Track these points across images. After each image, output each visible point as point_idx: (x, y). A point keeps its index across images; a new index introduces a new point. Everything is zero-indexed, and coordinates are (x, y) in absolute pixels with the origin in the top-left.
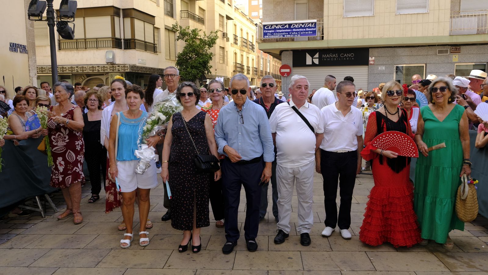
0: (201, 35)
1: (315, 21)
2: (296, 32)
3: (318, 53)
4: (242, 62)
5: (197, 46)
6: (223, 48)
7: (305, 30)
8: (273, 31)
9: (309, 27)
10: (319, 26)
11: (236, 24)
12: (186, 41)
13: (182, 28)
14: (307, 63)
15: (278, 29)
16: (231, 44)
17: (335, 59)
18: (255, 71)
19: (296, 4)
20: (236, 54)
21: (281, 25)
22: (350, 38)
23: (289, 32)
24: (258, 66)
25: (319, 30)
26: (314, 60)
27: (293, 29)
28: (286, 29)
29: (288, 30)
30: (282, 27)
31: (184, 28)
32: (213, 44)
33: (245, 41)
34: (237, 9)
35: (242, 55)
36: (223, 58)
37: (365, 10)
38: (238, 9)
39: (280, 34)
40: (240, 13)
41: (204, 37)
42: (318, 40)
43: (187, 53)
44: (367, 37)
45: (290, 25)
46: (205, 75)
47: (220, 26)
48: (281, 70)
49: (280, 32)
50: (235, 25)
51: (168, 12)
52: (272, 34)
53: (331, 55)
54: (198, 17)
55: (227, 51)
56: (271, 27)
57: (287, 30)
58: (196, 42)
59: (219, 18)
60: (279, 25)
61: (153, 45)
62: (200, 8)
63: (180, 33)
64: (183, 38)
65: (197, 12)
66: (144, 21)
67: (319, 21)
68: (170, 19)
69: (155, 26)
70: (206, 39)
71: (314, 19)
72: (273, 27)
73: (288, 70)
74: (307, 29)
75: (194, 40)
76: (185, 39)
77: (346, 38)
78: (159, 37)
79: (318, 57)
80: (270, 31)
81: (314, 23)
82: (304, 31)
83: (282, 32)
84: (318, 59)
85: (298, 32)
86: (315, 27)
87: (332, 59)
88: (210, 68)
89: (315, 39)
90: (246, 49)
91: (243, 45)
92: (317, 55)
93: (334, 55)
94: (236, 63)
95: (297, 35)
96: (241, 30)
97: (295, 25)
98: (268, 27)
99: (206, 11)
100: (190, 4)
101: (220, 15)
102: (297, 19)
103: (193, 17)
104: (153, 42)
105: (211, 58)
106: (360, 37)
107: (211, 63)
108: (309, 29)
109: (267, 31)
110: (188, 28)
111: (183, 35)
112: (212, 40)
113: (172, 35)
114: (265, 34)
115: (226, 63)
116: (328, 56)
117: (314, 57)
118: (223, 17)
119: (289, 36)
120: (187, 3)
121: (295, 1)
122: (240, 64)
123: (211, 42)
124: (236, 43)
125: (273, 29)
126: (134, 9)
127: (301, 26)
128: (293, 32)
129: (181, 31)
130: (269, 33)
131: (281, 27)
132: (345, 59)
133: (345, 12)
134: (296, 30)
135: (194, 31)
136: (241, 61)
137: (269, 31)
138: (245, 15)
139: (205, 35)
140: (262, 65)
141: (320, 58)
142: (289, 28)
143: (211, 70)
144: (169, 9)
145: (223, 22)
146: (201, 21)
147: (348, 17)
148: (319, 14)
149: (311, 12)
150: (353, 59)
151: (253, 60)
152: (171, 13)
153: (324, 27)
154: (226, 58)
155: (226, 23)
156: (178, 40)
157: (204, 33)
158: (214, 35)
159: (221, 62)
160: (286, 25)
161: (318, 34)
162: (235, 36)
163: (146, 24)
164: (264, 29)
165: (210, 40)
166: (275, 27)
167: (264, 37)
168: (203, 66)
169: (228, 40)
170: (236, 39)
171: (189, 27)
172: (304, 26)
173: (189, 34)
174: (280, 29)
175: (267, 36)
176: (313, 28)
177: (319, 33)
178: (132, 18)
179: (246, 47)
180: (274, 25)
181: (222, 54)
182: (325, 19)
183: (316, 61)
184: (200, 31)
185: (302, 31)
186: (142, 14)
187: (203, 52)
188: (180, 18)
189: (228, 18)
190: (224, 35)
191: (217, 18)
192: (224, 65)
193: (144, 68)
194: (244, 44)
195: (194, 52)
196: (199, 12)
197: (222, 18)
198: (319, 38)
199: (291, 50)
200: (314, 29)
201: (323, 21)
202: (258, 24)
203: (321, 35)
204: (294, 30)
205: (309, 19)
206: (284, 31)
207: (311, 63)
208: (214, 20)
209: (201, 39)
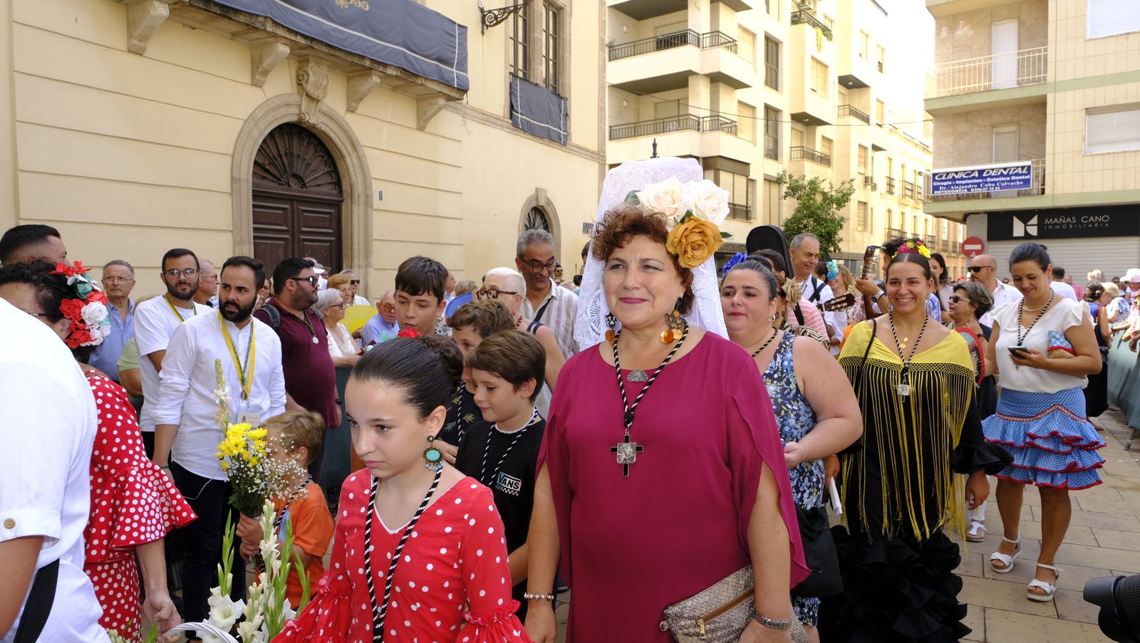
0: (825, 187)
1: (1028, 163)
2: (991, 183)
3: (1036, 217)
4: (902, 226)
5: (818, 208)
6: (865, 203)
7: (1008, 179)
8: (950, 183)
9: (1017, 175)
10: (1037, 171)
11: (891, 157)
12: (798, 199)
13: (793, 178)
14: (1015, 234)
15: (959, 179)
16: (881, 194)
17: (1071, 226)
18: (929, 242)
19: (997, 134)
20: (889, 211)
21: (964, 172)
22: (1098, 189)
23: (978, 184)
24: (938, 232)
25: (1037, 177)
26: (1027, 227)
27: (986, 178)
28: (974, 178)
29: (978, 181)
30: (966, 175)
31: (795, 178)
32: (845, 202)
33: (909, 187)
34: (894, 130)
35: (903, 213)
36: (864, 221)
37: (1127, 141)
38: (897, 129)
39: (963, 187)
40: (901, 136)
41: (829, 190)
42: (1033, 195)
43: (799, 220)
44: (1131, 187)
45: (981, 172)
46: (830, 254)
47: (859, 165)
48: (965, 246)
49: (962, 185)
50: (890, 159)
51: (770, 150)
52: (948, 187)
53: (1063, 219)
54: (819, 154)
55: (872, 208)
56: (946, 176)
57: (975, 181)
58: (815, 201)
59: (859, 151)
60: (961, 172)
61: (745, 208)
62: (824, 138)
63: (789, 188)
64: (794, 194)
65: (819, 148)
66: (733, 173)
67: (1038, 163)
68: (772, 162)
69: (749, 177)
70: (834, 193)
71: (1029, 158)
72: (950, 177)
73: (978, 247)
74: (1013, 178)
75: (812, 196)
76: (797, 195)
77: (1090, 190)
78: (754, 194)
79: (1036, 223)
80: (945, 184)
81: (1026, 168)
82: (1008, 181)
83: (968, 184)
84: (1036, 227)
85: (995, 183)
86: (1029, 173)
87: (1064, 227)
88: (839, 241)
89: (1028, 194)
90: (911, 202)
91: (905, 195)
92: (1035, 220)
93: (1069, 220)
94: (890, 229)
95: (994, 187)
96: (903, 166)
97: (991, 171)
98: (941, 176)
99: (835, 144)
100: (807, 133)
101: (860, 146)
102: (997, 161)
103: (811, 156)
104: (745, 204)
105: (841, 226)
106: (1118, 187)
107: (841, 234)
108: (1017, 178)
109: (938, 184)
110: (803, 179)
111: (794, 190)
112: (843, 195)
113: (774, 188)
114: (936, 188)
115: (869, 229)
116: (1056, 220)
117: (1028, 224)
118: (866, 148)
119: (979, 190)
120: (801, 132)
121: (994, 130)
122: (898, 230)
123: (842, 200)
124: (890, 192)
125: (949, 180)
126: (720, 157)
127: (1002, 173)
128: (987, 183)
129: (791, 184)
130: (943, 186)
131: (964, 176)
132: (1090, 225)
133: (1088, 145)
134: (992, 180)
135: (812, 183)
136: (901, 223)
137: (942, 184)
138: (912, 139)
139: (832, 187)
140: (946, 230)
141: (1040, 225)
142: (980, 177)
143: (840, 245)
144: (771, 146)
145: (865, 158)
146: (825, 160)
147: (1094, 153)
148: (1038, 150)
149: (1024, 146)
150: (1107, 225)
151: (926, 220)
152: (773, 154)
153: (1046, 173)
154: (869, 220)
155: (872, 157)
156: (785, 197)
157: (831, 184)
158: (847, 186)
159: (860, 228)
160: (973, 172)
161: (1034, 186)
162: (890, 178)
163: (737, 177)
164: (934, 180)
165: (840, 195)
166: (953, 176)
167: (933, 193)
168: (826, 240)
169: (874, 188)
170: (890, 185)
171: (804, 176)
172: (1007, 173)
173: (805, 188)
174: (962, 179)
175: (939, 192)
176: (1025, 175)
177: (1036, 184)
178: (717, 171)
179: (912, 197)
180: (952, 173)
181: (862, 215)
182: (1048, 159)
183: (1033, 231)
184: (823, 181)
185: (1003, 182)
186: (731, 163)
187: (828, 216)
188: (789, 159)
189: (876, 148)
190: (867, 180)
191: (855, 152)
192: (867, 234)
193: (731, 244)
194: (909, 193)
195: (812, 217)
196: (823, 145)
197: (863, 151)
198: (1035, 192)
199: (985, 213)
200: (1027, 177)
201: (1044, 162)
202: (924, 171)
203: (1040, 187)
204: (988, 180)
205: (1019, 159)
206: (969, 181)
207: (1023, 235)
208: (848, 156)
209: (824, 194)
